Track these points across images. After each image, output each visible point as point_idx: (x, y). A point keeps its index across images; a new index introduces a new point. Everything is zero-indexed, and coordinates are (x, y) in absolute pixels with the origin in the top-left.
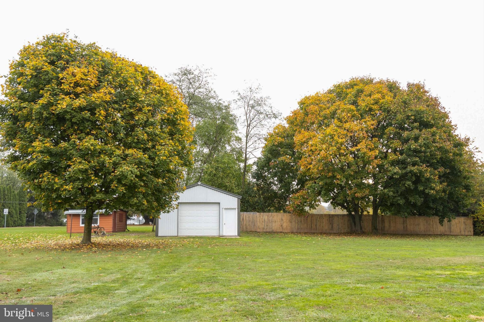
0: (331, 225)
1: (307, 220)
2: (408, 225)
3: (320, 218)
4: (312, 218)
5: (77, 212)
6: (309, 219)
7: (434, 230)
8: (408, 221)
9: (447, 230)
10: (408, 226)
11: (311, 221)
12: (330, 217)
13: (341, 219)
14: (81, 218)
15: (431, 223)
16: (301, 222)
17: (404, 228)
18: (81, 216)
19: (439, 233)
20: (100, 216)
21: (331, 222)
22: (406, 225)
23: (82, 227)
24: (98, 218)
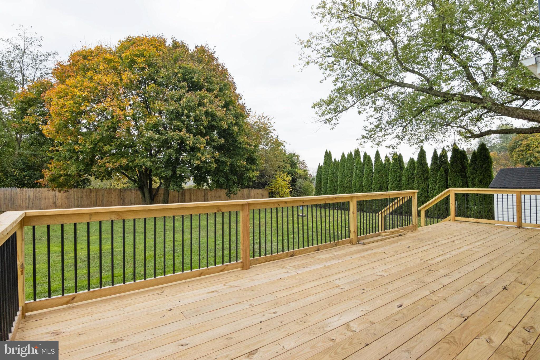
0: (122, 200)
1: (90, 195)
3: (107, 193)
4: (97, 193)
6: (93, 194)
8: (209, 194)
11: (96, 196)
12: (121, 192)
13: (134, 193)
16: (82, 198)
21: (122, 197)
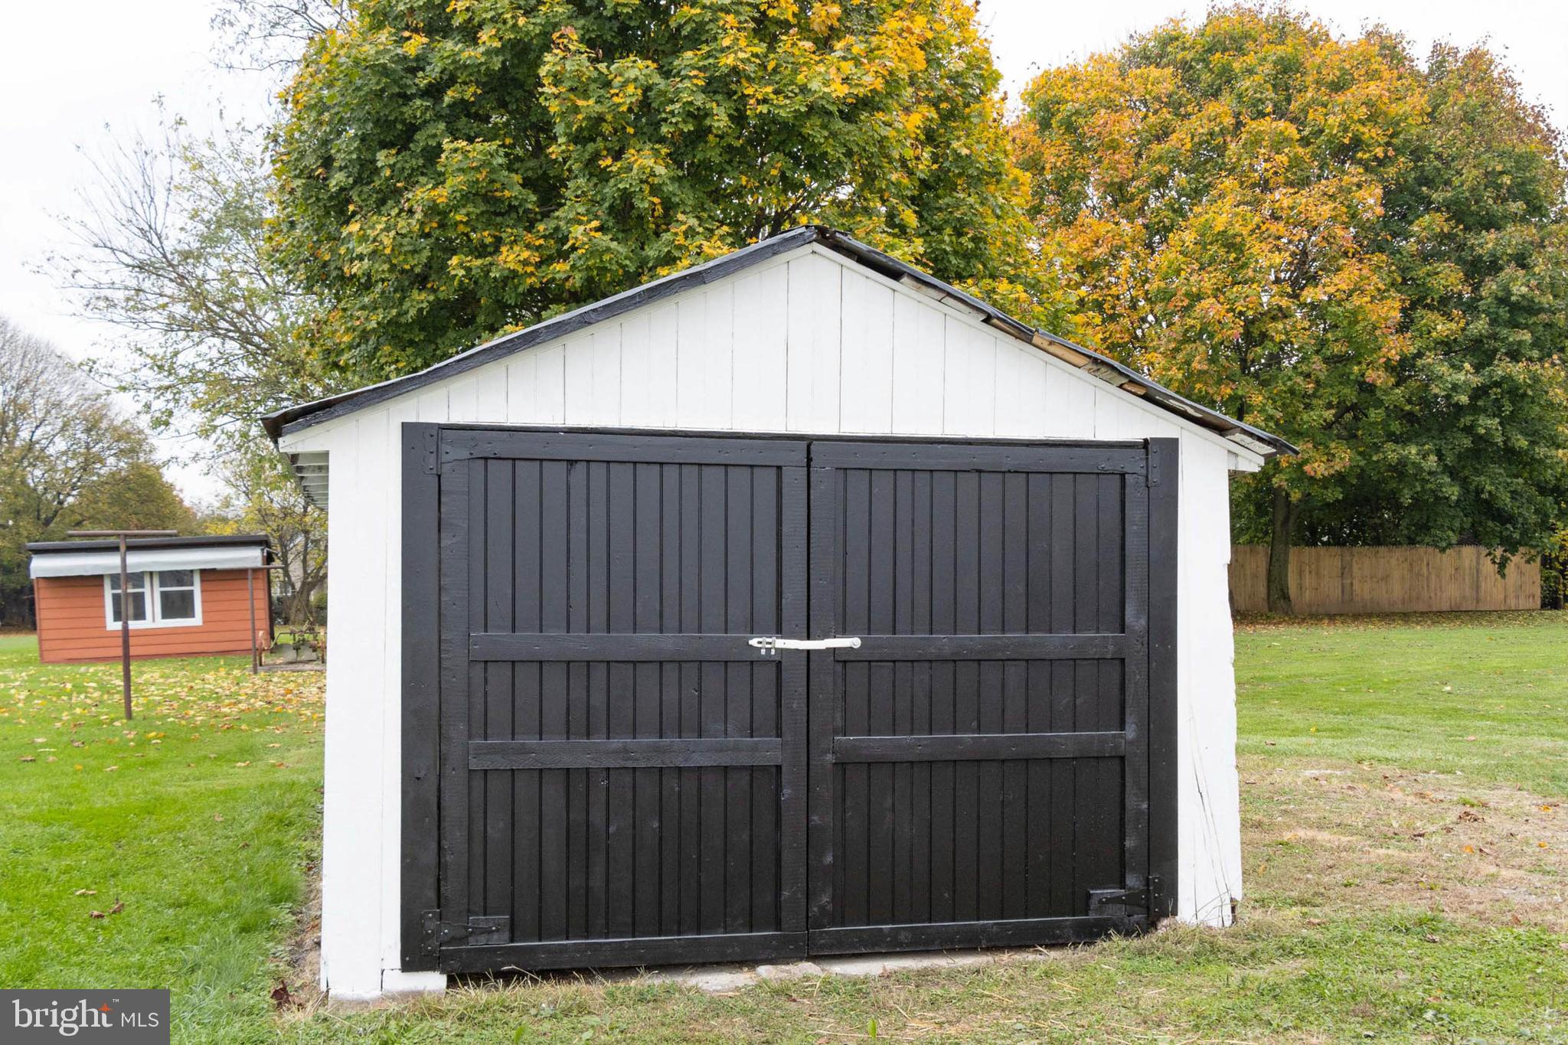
2: (1356, 582)
5: (96, 566)
7: (1432, 595)
8: (1355, 567)
9: (1467, 594)
10: (1356, 586)
14: (108, 593)
15: (1425, 571)
17: (1343, 591)
18: (107, 584)
19: (1445, 607)
20: (202, 581)
22: (1349, 581)
23: (112, 635)
24: (197, 589)
